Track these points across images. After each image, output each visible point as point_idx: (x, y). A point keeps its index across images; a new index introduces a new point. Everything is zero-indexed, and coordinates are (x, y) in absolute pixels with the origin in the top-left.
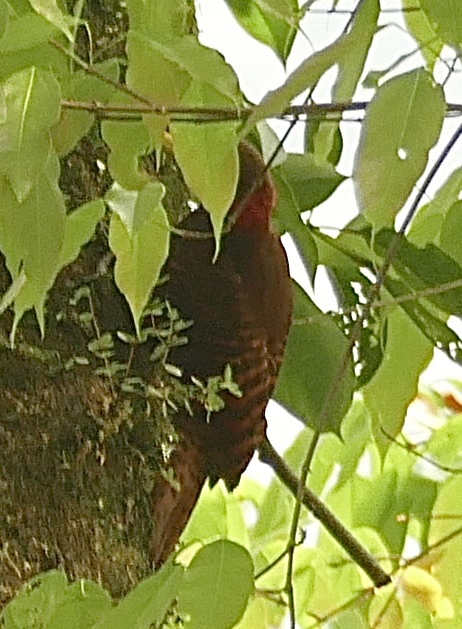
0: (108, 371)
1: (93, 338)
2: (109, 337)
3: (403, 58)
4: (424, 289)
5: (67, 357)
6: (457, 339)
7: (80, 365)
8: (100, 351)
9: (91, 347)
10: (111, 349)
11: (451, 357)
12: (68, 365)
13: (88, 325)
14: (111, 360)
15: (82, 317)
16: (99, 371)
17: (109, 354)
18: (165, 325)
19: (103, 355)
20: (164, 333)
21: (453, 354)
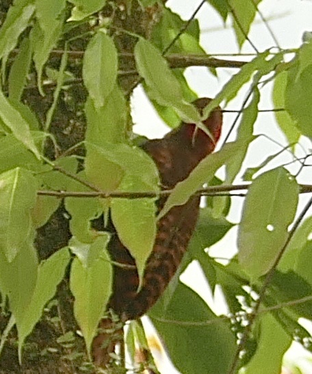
0: (71, 358)
1: (60, 334)
2: (71, 333)
3: (270, 158)
4: (286, 302)
5: (42, 347)
6: (309, 335)
7: (51, 353)
8: (65, 343)
9: (59, 341)
10: (72, 342)
11: (305, 347)
12: (44, 353)
13: (56, 325)
14: (73, 349)
15: (53, 320)
16: (65, 357)
17: (71, 345)
18: (109, 325)
19: (67, 346)
20: (108, 331)
21: (306, 345)
